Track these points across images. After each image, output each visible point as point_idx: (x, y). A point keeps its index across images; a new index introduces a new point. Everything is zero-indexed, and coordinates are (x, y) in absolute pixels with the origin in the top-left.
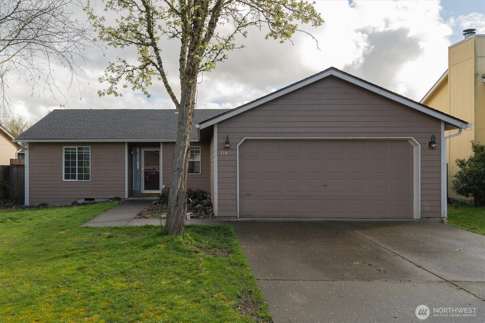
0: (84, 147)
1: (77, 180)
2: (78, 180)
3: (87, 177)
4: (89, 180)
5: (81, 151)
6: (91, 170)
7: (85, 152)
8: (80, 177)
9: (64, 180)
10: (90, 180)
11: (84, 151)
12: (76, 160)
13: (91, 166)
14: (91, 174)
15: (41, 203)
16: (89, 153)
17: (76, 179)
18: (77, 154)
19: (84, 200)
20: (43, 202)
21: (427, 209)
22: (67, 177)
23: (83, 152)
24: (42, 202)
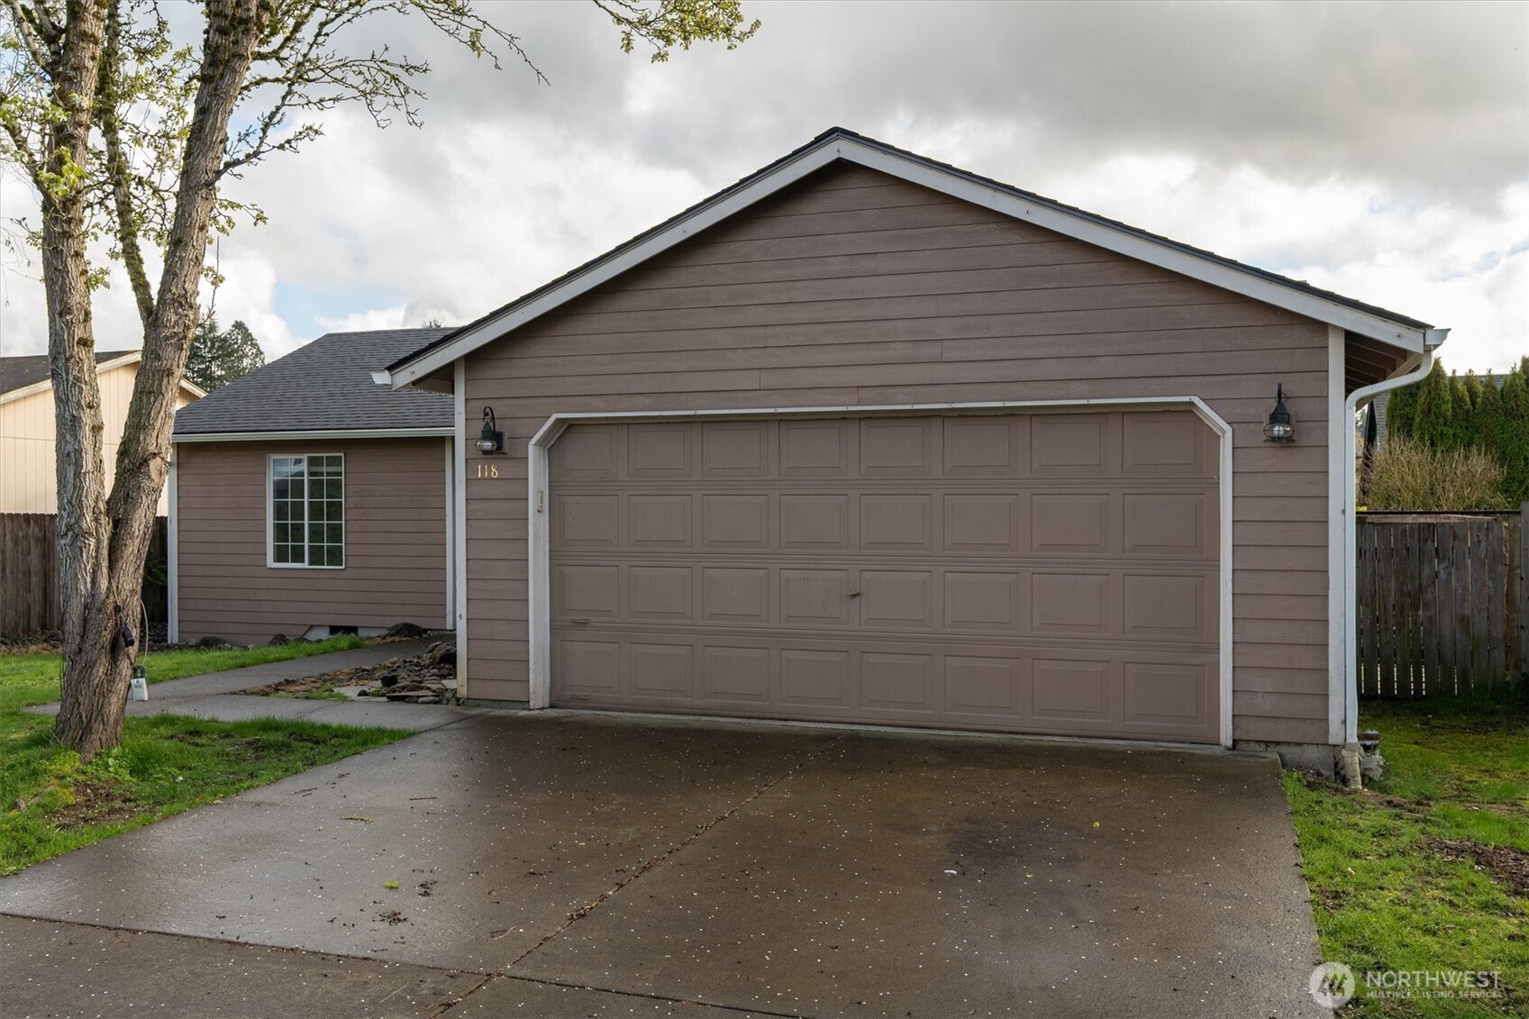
0: (325, 455)
1: (306, 565)
2: (311, 564)
3: (335, 556)
4: (342, 565)
5: (319, 469)
6: (346, 532)
7: (328, 474)
8: (316, 557)
9: (271, 563)
10: (343, 567)
11: (325, 469)
12: (303, 498)
13: (345, 520)
14: (346, 544)
15: (202, 636)
16: (340, 474)
17: (304, 562)
18: (306, 478)
19: (328, 629)
20: (210, 635)
21: (1266, 705)
22: (281, 555)
23: (322, 474)
24: (206, 635)
